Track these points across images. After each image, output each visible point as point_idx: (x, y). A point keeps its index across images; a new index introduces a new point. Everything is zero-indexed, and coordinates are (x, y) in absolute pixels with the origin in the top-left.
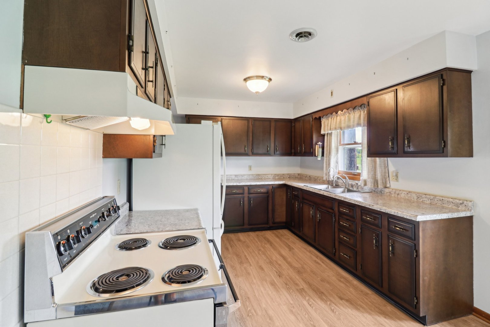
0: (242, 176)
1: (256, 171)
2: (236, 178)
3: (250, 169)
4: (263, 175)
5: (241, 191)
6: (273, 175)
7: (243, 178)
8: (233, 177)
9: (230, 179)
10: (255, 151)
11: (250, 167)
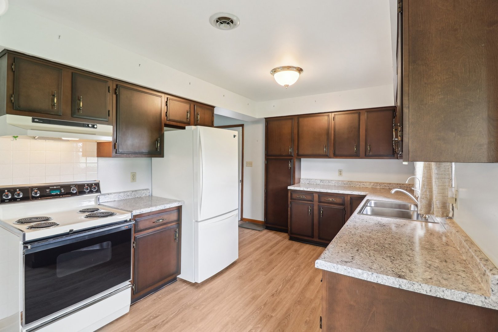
0: (329, 181)
1: (347, 177)
2: (322, 184)
3: (341, 174)
4: (358, 182)
5: (309, 198)
6: (373, 184)
7: (330, 184)
8: (319, 182)
9: (315, 183)
10: (337, 153)
11: (340, 172)
